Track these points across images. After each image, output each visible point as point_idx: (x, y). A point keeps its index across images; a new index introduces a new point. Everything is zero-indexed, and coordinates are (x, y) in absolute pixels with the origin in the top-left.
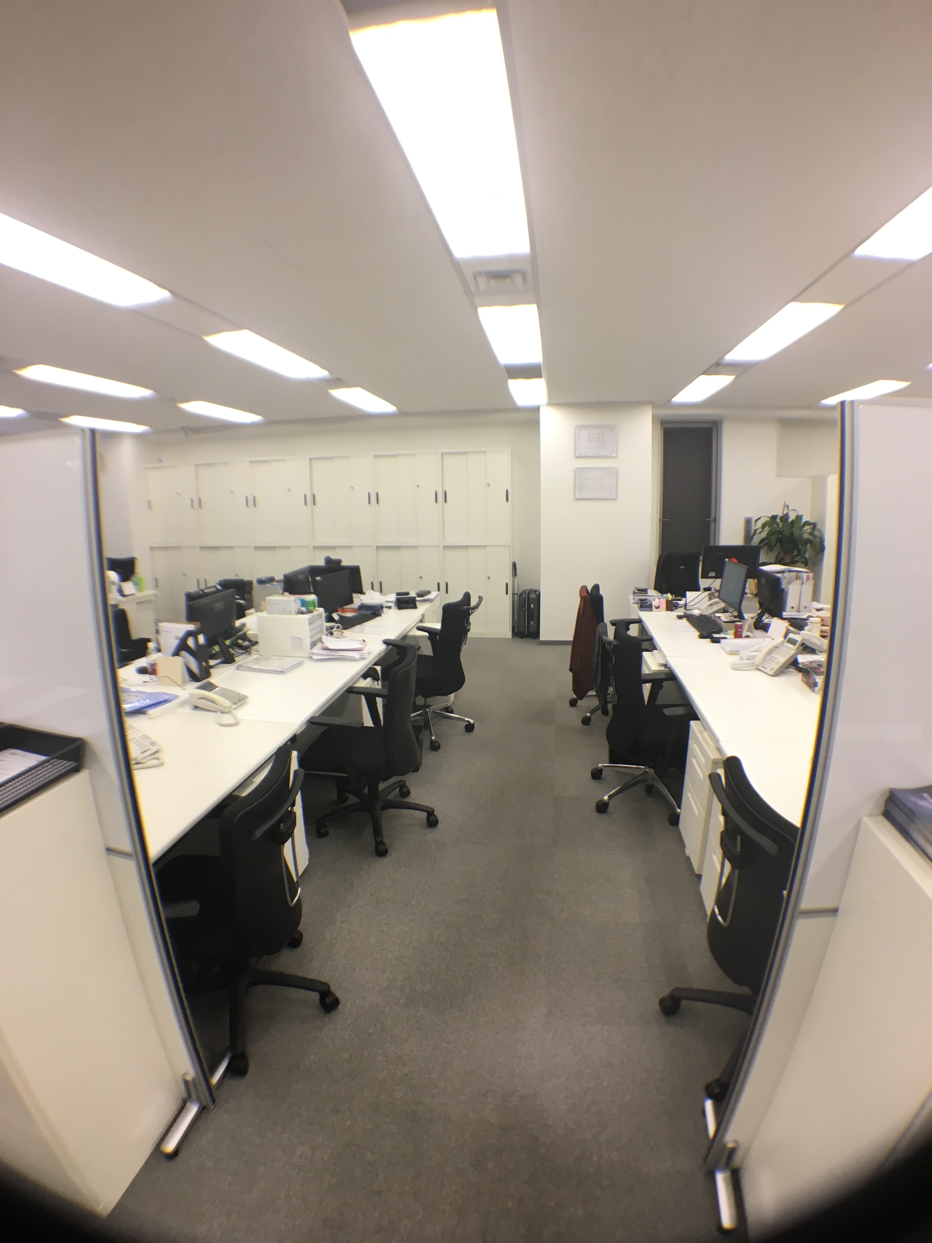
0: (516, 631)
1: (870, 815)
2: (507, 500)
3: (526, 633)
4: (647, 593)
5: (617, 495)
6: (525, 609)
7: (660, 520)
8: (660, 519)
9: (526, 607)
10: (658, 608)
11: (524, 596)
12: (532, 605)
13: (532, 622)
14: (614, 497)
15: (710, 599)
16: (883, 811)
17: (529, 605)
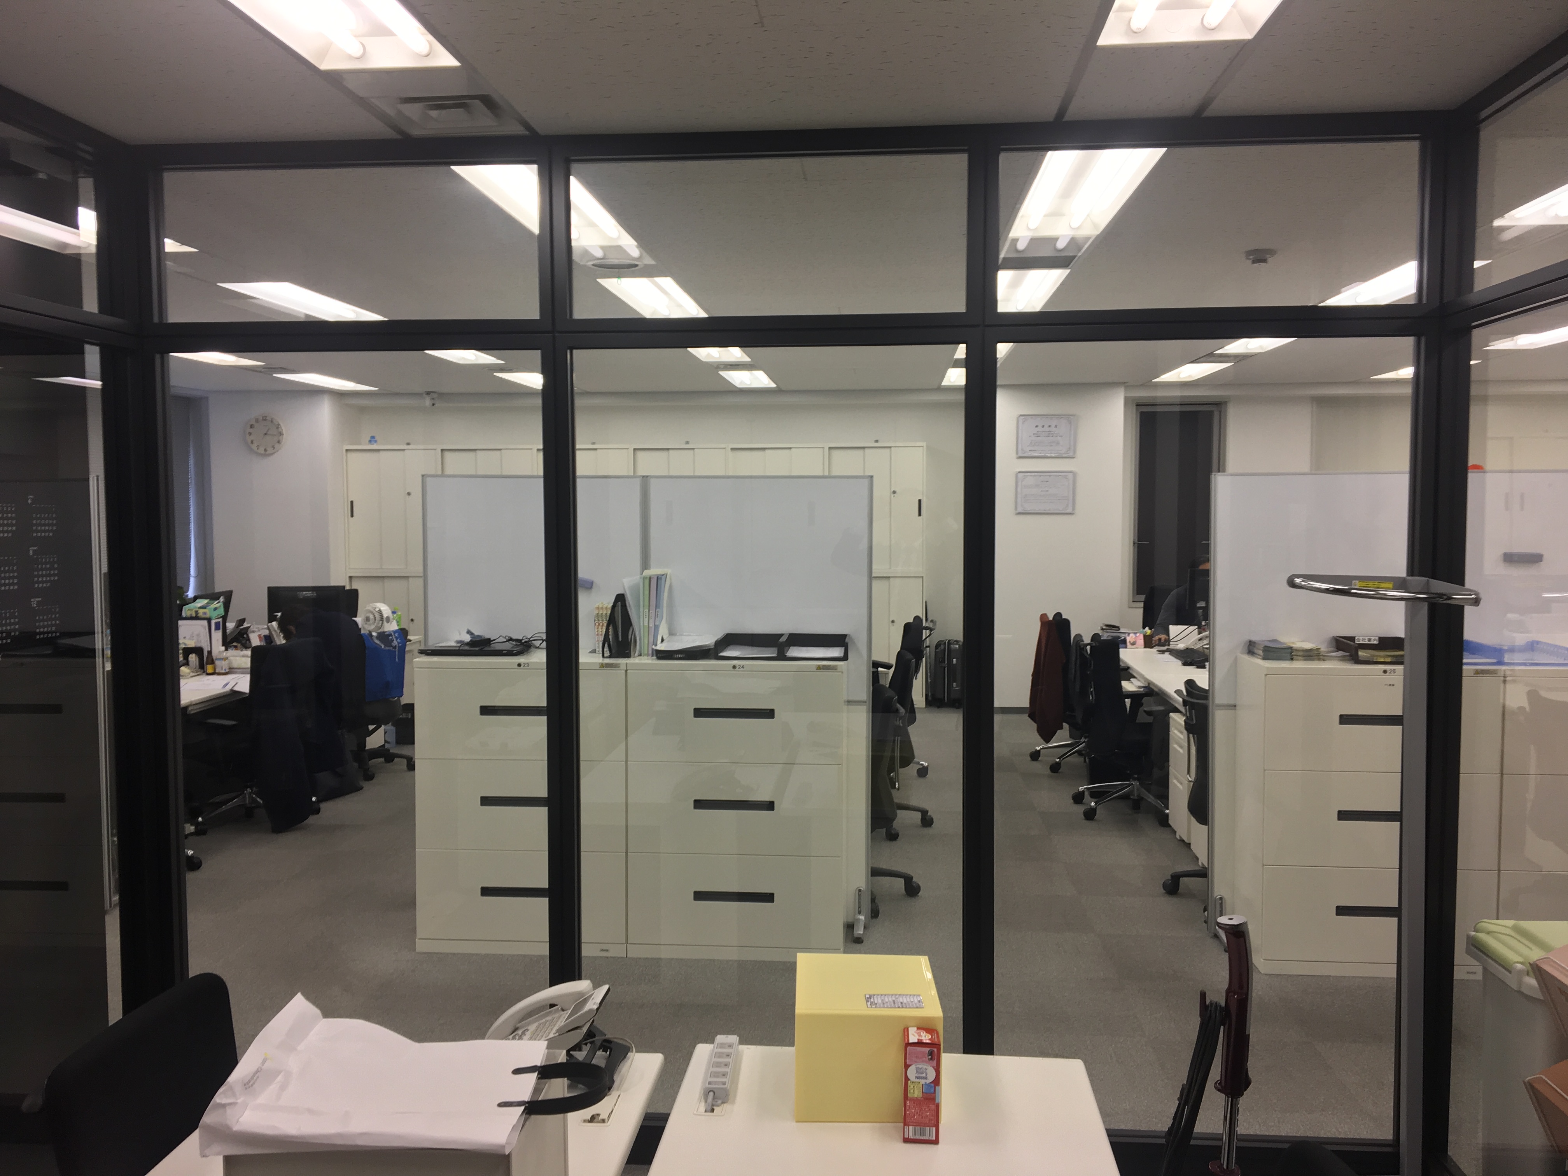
0: (930, 698)
1: (1243, 653)
2: (920, 515)
3: (946, 699)
4: (1119, 630)
5: (1074, 509)
6: (943, 665)
7: (1134, 543)
8: (1134, 541)
9: (946, 663)
10: (1133, 644)
11: (942, 647)
12: (955, 660)
13: (955, 684)
14: (1069, 510)
15: (1200, 633)
16: (1247, 651)
17: (950, 661)
